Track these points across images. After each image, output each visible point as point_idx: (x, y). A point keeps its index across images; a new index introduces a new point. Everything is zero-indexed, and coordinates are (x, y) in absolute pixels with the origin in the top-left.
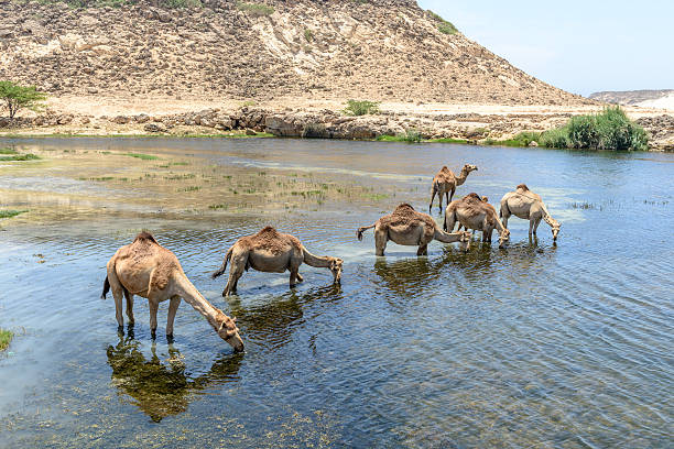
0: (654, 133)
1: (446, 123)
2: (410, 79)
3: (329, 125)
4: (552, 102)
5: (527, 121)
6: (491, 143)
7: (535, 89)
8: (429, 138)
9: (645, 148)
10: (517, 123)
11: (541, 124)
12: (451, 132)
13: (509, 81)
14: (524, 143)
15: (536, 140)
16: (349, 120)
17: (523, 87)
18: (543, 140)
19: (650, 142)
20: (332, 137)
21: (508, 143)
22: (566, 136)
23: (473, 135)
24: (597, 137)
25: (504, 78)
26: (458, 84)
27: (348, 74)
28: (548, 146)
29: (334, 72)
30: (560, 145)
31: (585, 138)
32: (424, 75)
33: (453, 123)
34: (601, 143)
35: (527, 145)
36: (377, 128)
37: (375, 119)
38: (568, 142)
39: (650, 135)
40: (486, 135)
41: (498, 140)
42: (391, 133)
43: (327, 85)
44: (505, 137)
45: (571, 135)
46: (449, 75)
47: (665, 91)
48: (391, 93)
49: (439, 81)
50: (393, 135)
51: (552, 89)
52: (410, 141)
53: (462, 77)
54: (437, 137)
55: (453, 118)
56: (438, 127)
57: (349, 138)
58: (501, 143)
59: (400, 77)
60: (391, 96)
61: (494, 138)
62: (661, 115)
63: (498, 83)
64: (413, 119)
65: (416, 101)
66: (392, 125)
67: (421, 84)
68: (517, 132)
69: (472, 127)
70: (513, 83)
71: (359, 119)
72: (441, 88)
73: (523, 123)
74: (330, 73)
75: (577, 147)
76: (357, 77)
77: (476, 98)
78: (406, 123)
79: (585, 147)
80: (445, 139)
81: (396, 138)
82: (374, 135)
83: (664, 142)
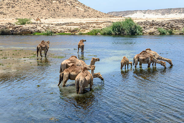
0: (144, 27)
1: (62, 27)
2: (39, 9)
3: (11, 29)
4: (98, 17)
5: (95, 25)
6: (81, 34)
7: (90, 12)
8: (55, 33)
9: (142, 33)
10: (90, 26)
11: (100, 26)
12: (64, 30)
13: (80, 9)
14: (95, 33)
15: (100, 32)
16: (20, 27)
17: (85, 11)
18: (102, 32)
19: (143, 31)
20: (12, 34)
21: (88, 34)
22: (111, 30)
23: (74, 31)
24: (124, 30)
25: (78, 7)
26: (60, 10)
27: (13, 7)
28: (104, 34)
29: (7, 6)
30: (109, 34)
31: (119, 31)
32: (45, 7)
33: (64, 26)
34: (126, 32)
35: (96, 34)
36: (33, 30)
37: (31, 26)
38: (112, 32)
39: (143, 29)
40: (79, 31)
41: (84, 33)
42: (39, 32)
43: (4, 12)
44: (86, 31)
45: (113, 30)
46: (55, 6)
47: (135, 11)
48: (33, 15)
49: (52, 9)
50: (40, 32)
51: (97, 11)
52: (48, 35)
53: (61, 8)
54: (59, 32)
55: (63, 24)
56: (58, 29)
57: (20, 34)
58: (85, 34)
59: (35, 8)
60: (32, 16)
61: (82, 32)
62: (145, 20)
63: (75, 9)
64: (47, 25)
65: (44, 17)
66: (39, 28)
67: (44, 10)
68: (91, 29)
69: (73, 28)
70: (81, 9)
71: (24, 26)
72: (53, 12)
73: (93, 26)
74: (5, 7)
75: (116, 34)
76: (17, 8)
77: (68, 16)
78: (44, 27)
79: (119, 34)
80: (62, 33)
81: (41, 33)
82: (32, 33)
83: (148, 31)
